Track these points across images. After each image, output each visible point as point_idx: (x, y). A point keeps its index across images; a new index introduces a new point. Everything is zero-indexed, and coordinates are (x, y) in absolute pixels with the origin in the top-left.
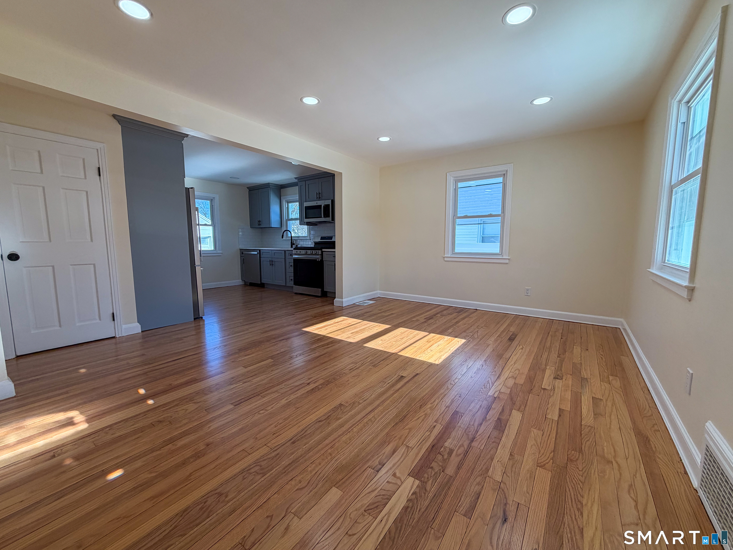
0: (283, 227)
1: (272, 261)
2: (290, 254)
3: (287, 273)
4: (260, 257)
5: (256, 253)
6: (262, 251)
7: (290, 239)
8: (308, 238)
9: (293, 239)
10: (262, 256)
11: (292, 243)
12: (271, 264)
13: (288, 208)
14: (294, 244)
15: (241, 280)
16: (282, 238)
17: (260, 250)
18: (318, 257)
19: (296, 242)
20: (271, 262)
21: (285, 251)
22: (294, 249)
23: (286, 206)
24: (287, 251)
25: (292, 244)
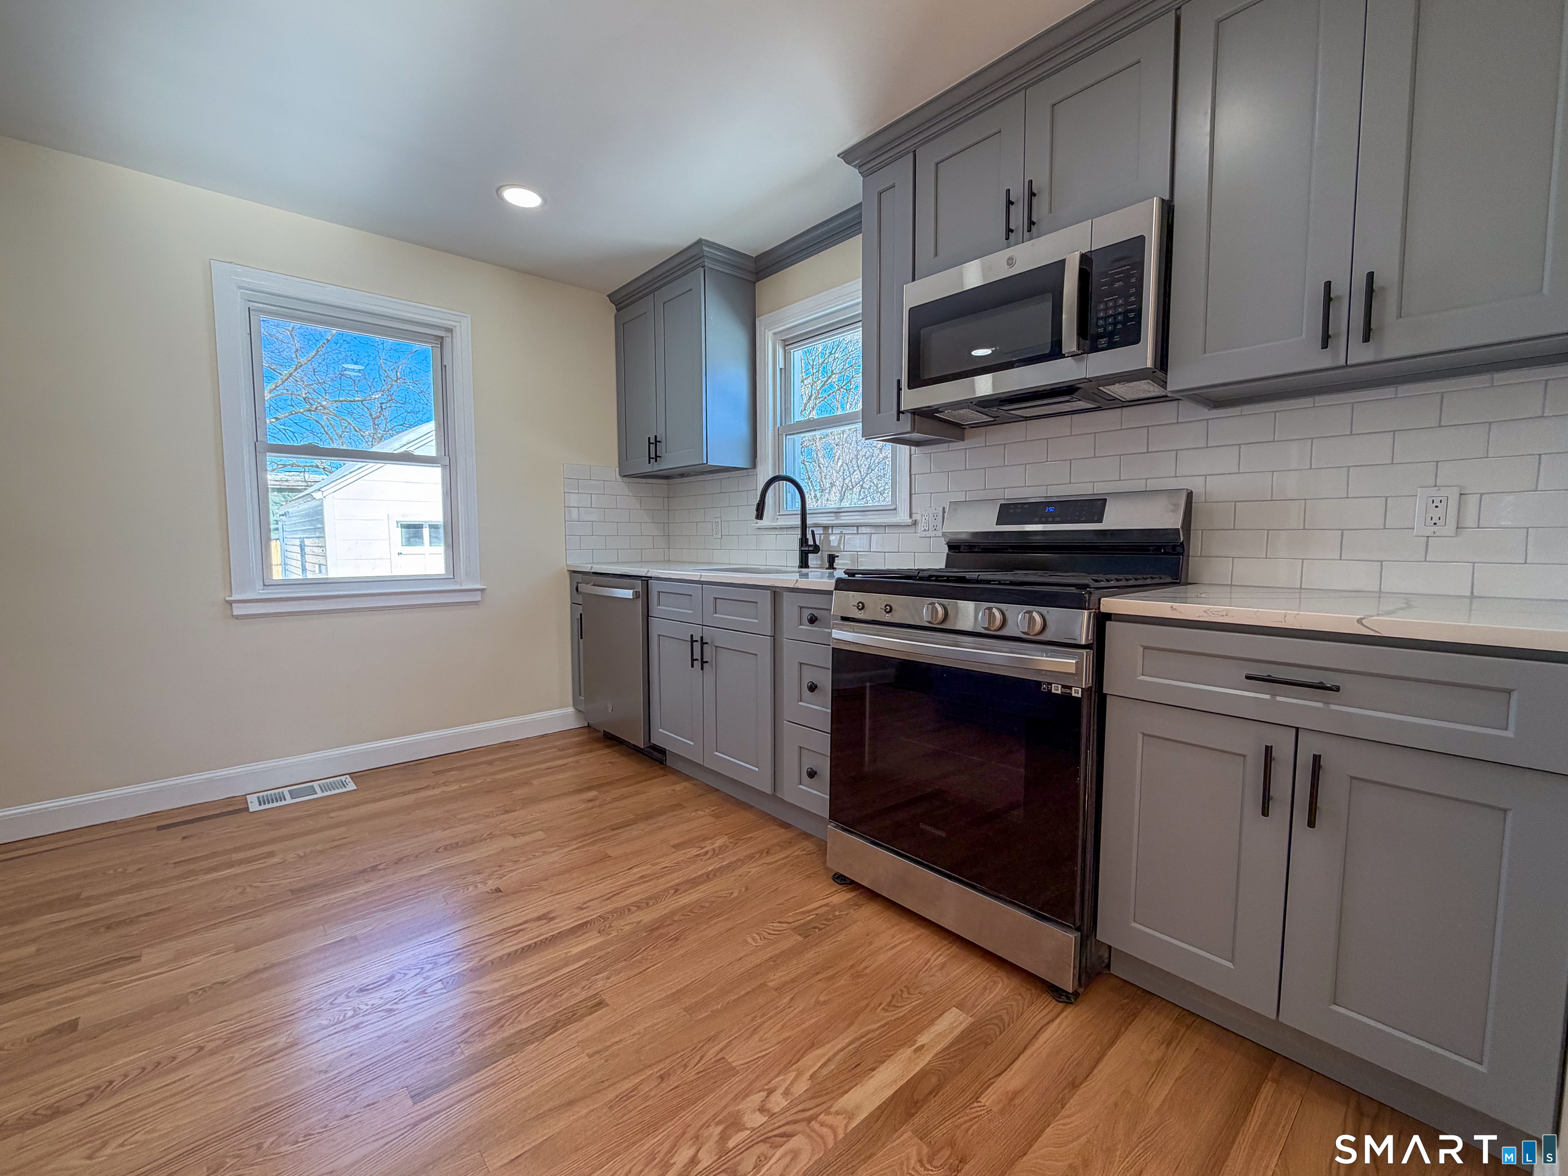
0: (759, 468)
1: (703, 643)
2: (806, 614)
3: (787, 728)
4: (647, 616)
5: (628, 594)
6: (655, 587)
7: (797, 521)
8: (903, 517)
9: (810, 521)
10: (655, 610)
11: (803, 541)
12: (697, 655)
13: (786, 372)
14: (816, 549)
15: (571, 710)
16: (760, 515)
17: (646, 580)
18: (1066, 663)
19: (827, 535)
20: (697, 646)
21: (776, 593)
22: (841, 585)
23: (781, 364)
24: (785, 594)
25: (807, 549)
